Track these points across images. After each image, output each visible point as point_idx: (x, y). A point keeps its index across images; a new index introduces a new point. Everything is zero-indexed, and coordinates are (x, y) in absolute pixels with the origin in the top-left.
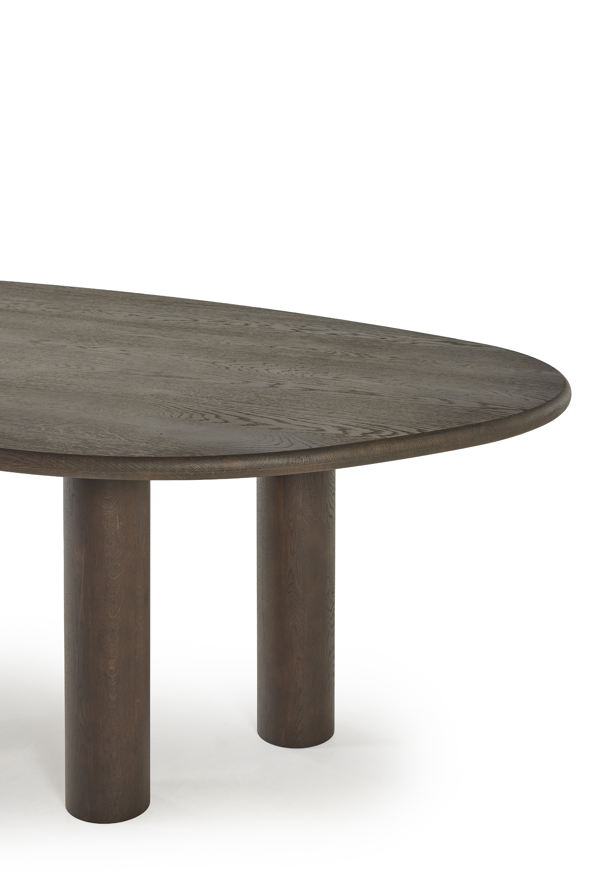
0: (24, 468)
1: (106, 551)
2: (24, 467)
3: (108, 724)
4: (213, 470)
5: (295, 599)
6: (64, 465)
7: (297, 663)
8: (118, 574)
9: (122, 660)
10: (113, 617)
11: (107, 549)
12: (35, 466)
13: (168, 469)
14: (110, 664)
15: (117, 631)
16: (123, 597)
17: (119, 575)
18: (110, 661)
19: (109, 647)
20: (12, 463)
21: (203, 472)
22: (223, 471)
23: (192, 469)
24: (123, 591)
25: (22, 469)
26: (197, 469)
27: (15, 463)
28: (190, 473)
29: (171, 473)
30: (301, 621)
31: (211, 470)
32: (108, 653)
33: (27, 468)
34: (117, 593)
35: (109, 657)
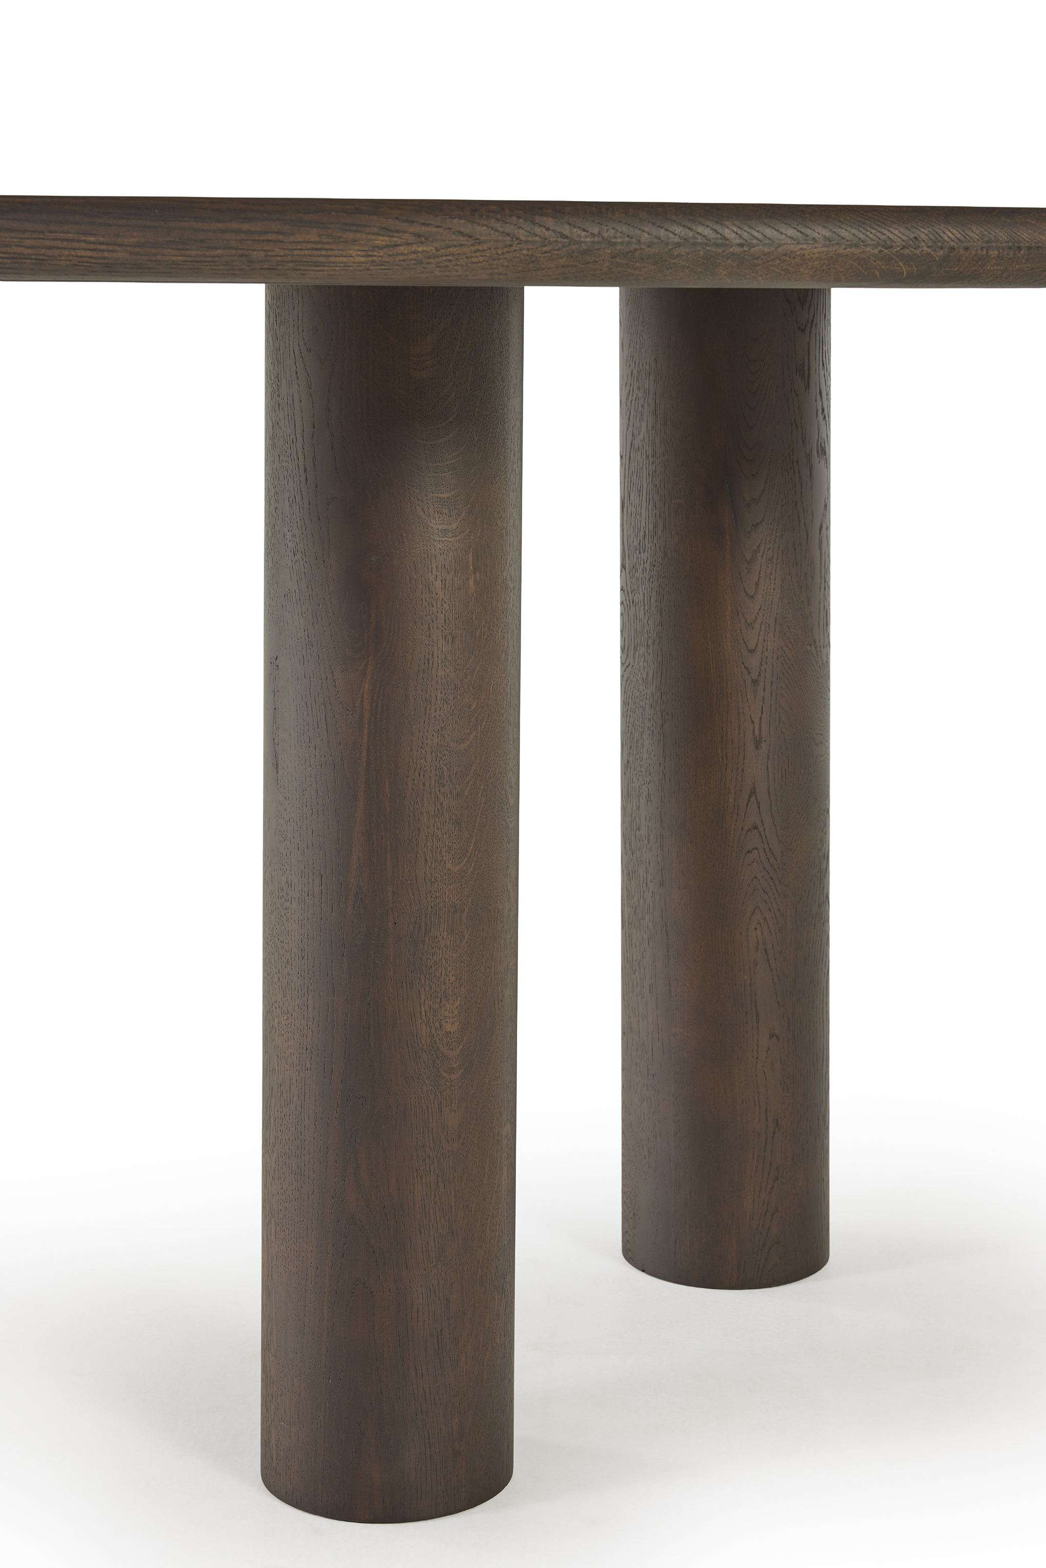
0: (415, 252)
1: (439, 661)
2: (414, 248)
3: (438, 1203)
4: (994, 244)
5: (765, 869)
6: (554, 231)
7: (769, 1049)
8: (471, 733)
9: (476, 1002)
10: (458, 868)
11: (443, 656)
12: (453, 240)
13: (874, 238)
14: (447, 1014)
15: (465, 913)
16: (480, 804)
17: (472, 737)
18: (447, 1005)
19: (444, 962)
20: (370, 237)
21: (967, 249)
22: (1019, 248)
23: (939, 238)
24: (482, 787)
25: (407, 255)
26: (952, 240)
27: (381, 238)
28: (935, 251)
29: (881, 251)
30: (779, 931)
31: (989, 244)
32: (442, 979)
33: (423, 251)
34: (466, 793)
35: (445, 992)
